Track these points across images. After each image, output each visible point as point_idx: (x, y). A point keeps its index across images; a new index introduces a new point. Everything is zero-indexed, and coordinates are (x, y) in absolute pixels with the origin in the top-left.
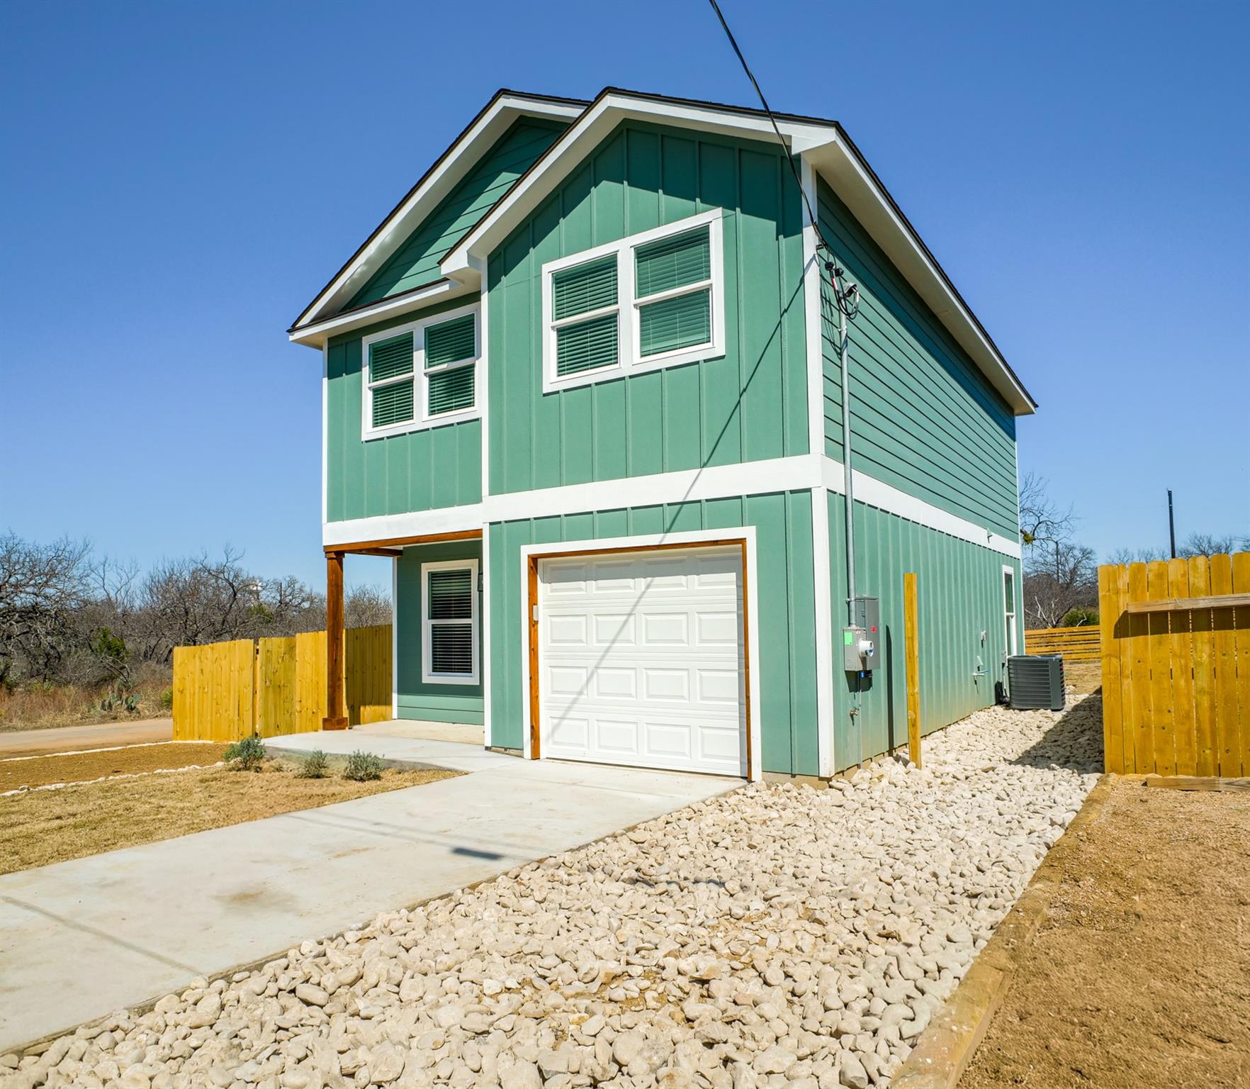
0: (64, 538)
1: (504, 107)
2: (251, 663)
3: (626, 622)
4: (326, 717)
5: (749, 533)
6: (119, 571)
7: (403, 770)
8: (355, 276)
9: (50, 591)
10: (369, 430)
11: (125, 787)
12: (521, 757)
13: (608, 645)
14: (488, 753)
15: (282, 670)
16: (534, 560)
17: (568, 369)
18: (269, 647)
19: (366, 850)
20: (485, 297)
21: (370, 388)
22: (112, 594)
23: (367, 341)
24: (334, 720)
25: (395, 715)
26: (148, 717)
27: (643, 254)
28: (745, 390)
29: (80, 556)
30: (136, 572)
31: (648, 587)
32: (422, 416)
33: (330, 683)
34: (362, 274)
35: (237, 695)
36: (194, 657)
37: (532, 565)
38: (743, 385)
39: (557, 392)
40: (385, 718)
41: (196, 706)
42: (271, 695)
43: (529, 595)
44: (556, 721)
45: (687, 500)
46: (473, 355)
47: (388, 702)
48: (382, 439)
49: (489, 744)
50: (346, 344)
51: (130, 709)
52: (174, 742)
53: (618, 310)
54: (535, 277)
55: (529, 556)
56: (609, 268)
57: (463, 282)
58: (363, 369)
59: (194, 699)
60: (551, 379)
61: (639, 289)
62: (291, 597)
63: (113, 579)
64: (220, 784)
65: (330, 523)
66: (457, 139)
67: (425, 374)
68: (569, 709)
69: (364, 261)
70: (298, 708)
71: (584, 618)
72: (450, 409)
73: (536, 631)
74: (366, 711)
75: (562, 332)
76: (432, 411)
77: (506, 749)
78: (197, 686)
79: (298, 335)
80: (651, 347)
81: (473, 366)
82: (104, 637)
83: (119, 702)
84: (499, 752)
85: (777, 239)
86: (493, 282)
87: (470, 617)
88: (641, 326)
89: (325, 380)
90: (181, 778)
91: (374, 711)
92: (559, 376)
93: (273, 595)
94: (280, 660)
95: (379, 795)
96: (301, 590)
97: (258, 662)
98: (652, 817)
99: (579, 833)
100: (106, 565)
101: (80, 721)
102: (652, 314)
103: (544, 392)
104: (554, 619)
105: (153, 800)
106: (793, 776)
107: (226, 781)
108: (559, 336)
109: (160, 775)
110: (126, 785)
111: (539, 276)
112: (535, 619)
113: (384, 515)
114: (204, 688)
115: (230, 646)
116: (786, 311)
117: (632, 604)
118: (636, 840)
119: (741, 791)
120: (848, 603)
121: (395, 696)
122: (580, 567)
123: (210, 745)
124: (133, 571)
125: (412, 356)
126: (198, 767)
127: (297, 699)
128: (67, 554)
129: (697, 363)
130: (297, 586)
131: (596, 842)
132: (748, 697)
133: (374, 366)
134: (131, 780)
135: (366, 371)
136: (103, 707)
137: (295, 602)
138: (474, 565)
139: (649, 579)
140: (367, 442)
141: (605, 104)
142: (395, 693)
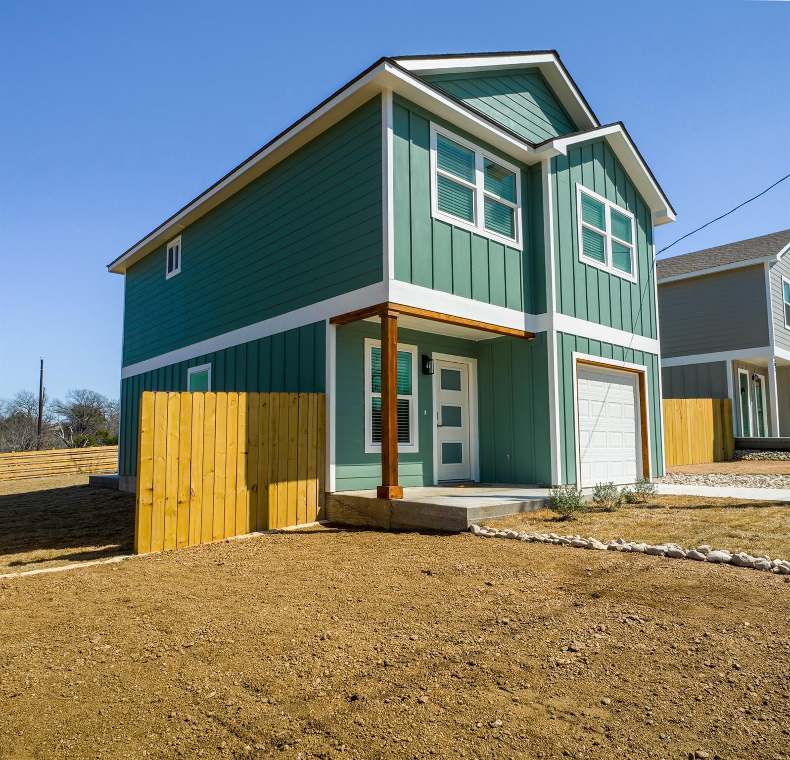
1: (554, 62)
3: (603, 406)
10: (436, 210)
13: (597, 418)
20: (550, 177)
21: (437, 172)
25: (333, 488)
28: (642, 304)
39: (585, 264)
45: (630, 347)
46: (516, 202)
48: (451, 226)
49: (560, 483)
50: (410, 112)
53: (606, 235)
54: (572, 186)
55: (576, 359)
58: (432, 150)
65: (397, 281)
67: (483, 193)
71: (587, 402)
72: (496, 231)
81: (512, 210)
87: (410, 395)
121: (332, 468)
129: (630, 282)
138: (413, 350)
139: (609, 384)
140: (436, 220)
141: (618, 128)
142: (333, 464)
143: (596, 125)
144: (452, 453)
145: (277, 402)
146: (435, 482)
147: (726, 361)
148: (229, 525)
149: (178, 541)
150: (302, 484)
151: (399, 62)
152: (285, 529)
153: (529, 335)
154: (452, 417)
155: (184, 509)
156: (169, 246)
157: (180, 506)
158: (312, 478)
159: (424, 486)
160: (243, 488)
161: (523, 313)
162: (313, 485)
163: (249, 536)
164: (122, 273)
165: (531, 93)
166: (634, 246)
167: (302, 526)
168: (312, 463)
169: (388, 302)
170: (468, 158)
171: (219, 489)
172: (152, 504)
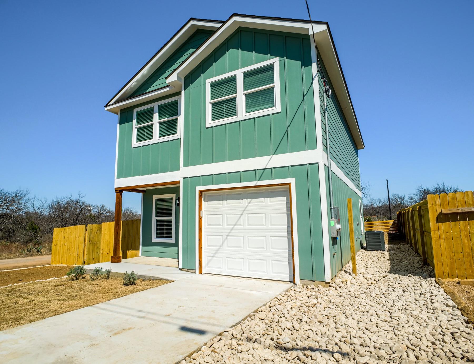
0: (19, 189)
1: (192, 24)
2: (83, 234)
3: (240, 217)
4: (113, 256)
5: (292, 181)
6: (40, 201)
7: (145, 280)
8: (132, 86)
9: (11, 208)
10: (135, 143)
11: (19, 290)
12: (195, 273)
13: (232, 226)
14: (180, 271)
15: (96, 237)
16: (201, 192)
17: (216, 119)
18: (92, 228)
19: (130, 329)
20: (183, 92)
21: (136, 128)
22: (36, 209)
23: (135, 111)
24: (116, 257)
25: (140, 255)
26: (45, 255)
27: (247, 75)
28: (289, 126)
29: (25, 195)
30: (46, 202)
31: (250, 203)
32: (156, 138)
33: (115, 242)
34: (135, 86)
35: (78, 246)
36: (62, 232)
37: (200, 194)
38: (288, 124)
39: (212, 127)
40: (136, 256)
41: (61, 251)
42: (91, 247)
43: (199, 206)
44: (209, 258)
45: (266, 168)
46: (177, 115)
47: (138, 249)
48: (140, 147)
49: (180, 267)
50: (127, 111)
51: (38, 251)
52: (51, 265)
53: (237, 96)
54: (203, 84)
55: (199, 191)
56: (233, 81)
57: (174, 87)
58: (134, 121)
59: (60, 248)
60: (209, 122)
61: (245, 88)
62: (102, 212)
63: (37, 204)
64: (63, 287)
65: (117, 179)
66: (174, 36)
67: (158, 122)
68: (216, 253)
69: (136, 80)
70: (101, 251)
71: (221, 216)
72: (168, 135)
73: (201, 221)
74: (129, 253)
75: (214, 105)
76: (160, 136)
77: (188, 270)
78: (62, 243)
79: (109, 108)
80: (250, 110)
81: (177, 119)
82: (31, 225)
83: (34, 249)
84: (185, 271)
85: (302, 68)
86: (186, 87)
87: (172, 216)
88: (246, 102)
89: (118, 125)
90: (46, 284)
91: (132, 253)
92: (212, 121)
93: (96, 211)
94: (96, 233)
95: (135, 294)
96: (106, 209)
97: (87, 234)
98: (263, 304)
99: (234, 315)
100: (35, 199)
101: (17, 256)
102: (250, 97)
103: (206, 127)
104: (209, 216)
105: (30, 297)
106: (314, 281)
107: (67, 285)
108: (212, 106)
109: (38, 283)
110: (20, 288)
111: (205, 84)
112: (201, 216)
113: (139, 176)
114: (65, 244)
115: (76, 227)
116: (305, 95)
117: (243, 210)
118: (261, 318)
119: (293, 288)
120: (331, 209)
121: (141, 247)
122: (220, 195)
123: (65, 266)
124: (45, 201)
125: (153, 116)
126: (56, 278)
127: (101, 248)
128: (20, 195)
129: (269, 115)
130: (105, 208)
131: (244, 320)
132: (293, 248)
133: (138, 120)
134: (23, 286)
135: (135, 121)
136: (28, 251)
137: (104, 213)
138: (174, 196)
139: (249, 199)
140: (134, 148)
141: (233, 20)
142: (141, 245)
166: (277, 83)
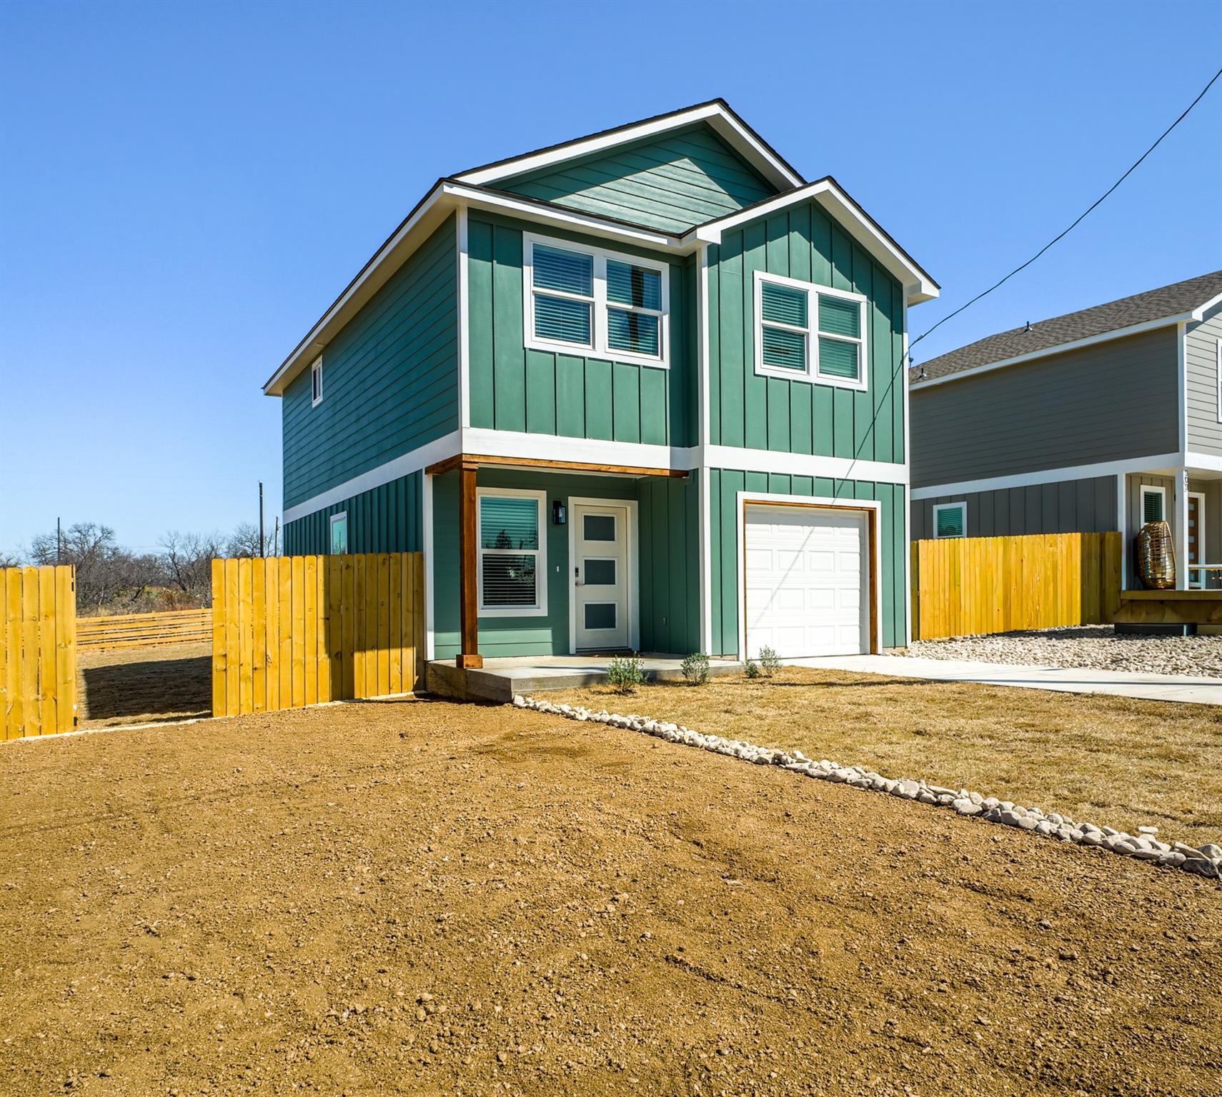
1: (719, 114)
5: (876, 505)
10: (533, 338)
12: (738, 660)
13: (785, 572)
17: (769, 362)
20: (705, 272)
23: (530, 238)
25: (432, 656)
27: (823, 301)
28: (876, 418)
32: (605, 346)
38: (875, 415)
39: (767, 377)
45: (847, 478)
46: (659, 309)
48: (546, 353)
49: (709, 654)
53: (807, 332)
54: (748, 276)
55: (744, 500)
56: (803, 300)
58: (525, 267)
60: (761, 365)
67: (606, 306)
71: (770, 552)
72: (629, 349)
75: (765, 330)
76: (610, 345)
77: (722, 657)
79: (457, 191)
81: (655, 318)
85: (892, 332)
86: (710, 261)
87: (537, 549)
88: (819, 351)
89: (465, 257)
92: (767, 364)
102: (828, 347)
103: (756, 374)
106: (895, 648)
108: (765, 334)
111: (753, 277)
113: (554, 434)
117: (801, 544)
121: (430, 635)
122: (766, 514)
125: (591, 281)
129: (853, 391)
135: (528, 271)
138: (541, 496)
139: (812, 527)
140: (530, 349)
141: (826, 186)
142: (430, 630)
143: (797, 184)
144: (600, 616)
145: (363, 564)
146: (572, 649)
147: (1116, 476)
148: (311, 692)
149: (255, 707)
150: (395, 653)
151: (462, 179)
152: (372, 698)
153: (677, 474)
154: (601, 572)
155: (259, 676)
156: (314, 366)
157: (256, 672)
158: (407, 646)
159: (555, 654)
160: (323, 656)
161: (668, 448)
162: (409, 654)
163: (330, 704)
164: (279, 395)
165: (690, 158)
166: (864, 340)
167: (394, 696)
168: (407, 629)
169: (462, 454)
170: (584, 264)
171: (298, 655)
172: (226, 670)
